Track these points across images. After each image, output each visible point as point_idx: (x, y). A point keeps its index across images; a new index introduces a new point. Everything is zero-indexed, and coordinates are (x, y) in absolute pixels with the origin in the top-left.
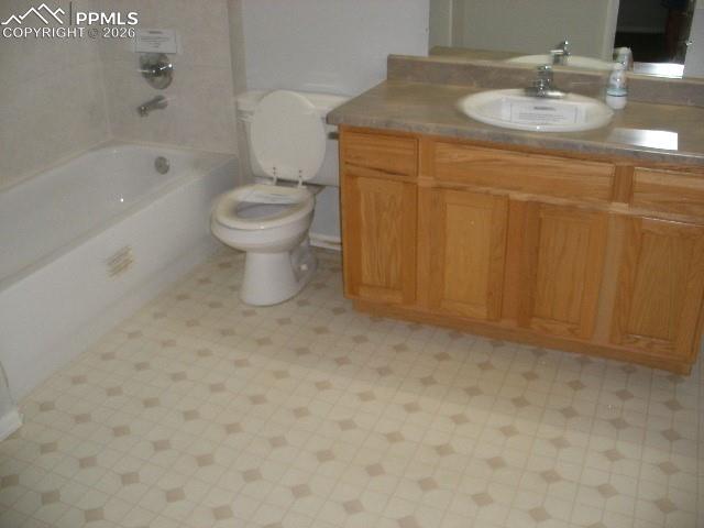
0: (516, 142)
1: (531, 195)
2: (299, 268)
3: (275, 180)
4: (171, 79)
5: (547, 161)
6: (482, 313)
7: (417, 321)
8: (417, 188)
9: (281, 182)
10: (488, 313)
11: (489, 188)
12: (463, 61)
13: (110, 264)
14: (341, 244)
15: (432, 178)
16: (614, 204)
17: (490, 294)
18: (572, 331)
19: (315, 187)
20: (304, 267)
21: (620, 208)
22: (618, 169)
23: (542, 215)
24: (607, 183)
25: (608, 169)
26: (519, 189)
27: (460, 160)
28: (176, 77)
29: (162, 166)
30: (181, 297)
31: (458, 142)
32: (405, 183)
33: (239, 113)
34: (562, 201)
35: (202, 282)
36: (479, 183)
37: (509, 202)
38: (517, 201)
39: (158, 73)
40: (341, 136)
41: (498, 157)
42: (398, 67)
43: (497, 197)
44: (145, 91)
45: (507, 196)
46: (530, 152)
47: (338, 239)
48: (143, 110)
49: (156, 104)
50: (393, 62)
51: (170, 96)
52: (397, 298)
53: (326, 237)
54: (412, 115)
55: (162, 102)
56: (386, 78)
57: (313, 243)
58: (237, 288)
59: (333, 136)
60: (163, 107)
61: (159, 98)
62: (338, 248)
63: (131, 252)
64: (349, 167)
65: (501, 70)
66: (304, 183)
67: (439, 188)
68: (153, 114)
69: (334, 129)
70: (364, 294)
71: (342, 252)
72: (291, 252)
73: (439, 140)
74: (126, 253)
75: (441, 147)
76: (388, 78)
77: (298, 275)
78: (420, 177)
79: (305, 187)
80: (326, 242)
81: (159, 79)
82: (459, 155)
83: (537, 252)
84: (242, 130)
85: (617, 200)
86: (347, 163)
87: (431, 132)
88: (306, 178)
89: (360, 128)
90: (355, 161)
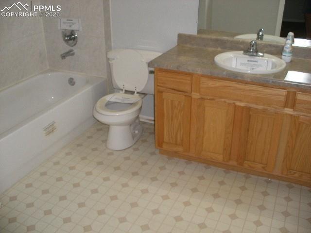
0: (240, 78)
1: (246, 104)
2: (134, 132)
3: (124, 91)
4: (77, 42)
5: (254, 87)
6: (220, 158)
7: (189, 159)
8: (191, 98)
9: (127, 92)
10: (224, 158)
11: (225, 100)
12: (214, 37)
13: (45, 130)
14: (154, 120)
15: (198, 94)
16: (286, 109)
17: (225, 149)
18: (263, 168)
19: (143, 94)
20: (137, 132)
21: (289, 111)
22: (288, 92)
23: (251, 113)
24: (283, 99)
25: (284, 92)
26: (240, 101)
27: (212, 86)
28: (79, 41)
29: (72, 82)
30: (79, 145)
31: (211, 77)
32: (185, 96)
33: (108, 59)
34: (260, 107)
35: (89, 137)
36: (221, 97)
37: (235, 106)
38: (239, 106)
39: (71, 39)
40: (155, 73)
41: (231, 85)
42: (183, 39)
43: (229, 104)
44: (64, 47)
45: (234, 104)
46: (247, 83)
47: (153, 118)
48: (64, 56)
49: (70, 53)
50: (180, 36)
51: (76, 50)
52: (180, 149)
53: (147, 117)
54: (189, 63)
55: (72, 52)
56: (177, 44)
57: (141, 120)
58: (105, 141)
59: (151, 72)
60: (73, 54)
61: (71, 51)
62: (153, 123)
63: (55, 125)
64: (159, 87)
65: (232, 42)
66: (138, 93)
67: (202, 99)
68: (68, 58)
69: (152, 69)
70: (165, 146)
71: (155, 124)
72: (130, 125)
73: (203, 76)
74: (53, 124)
75: (203, 79)
76: (178, 45)
77: (134, 136)
78: (193, 93)
79: (138, 95)
80: (147, 119)
81: (71, 42)
82: (211, 83)
83: (248, 130)
84: (109, 67)
85: (287, 107)
86: (158, 86)
87: (199, 73)
88: (139, 90)
89: (165, 69)
90: (162, 85)
